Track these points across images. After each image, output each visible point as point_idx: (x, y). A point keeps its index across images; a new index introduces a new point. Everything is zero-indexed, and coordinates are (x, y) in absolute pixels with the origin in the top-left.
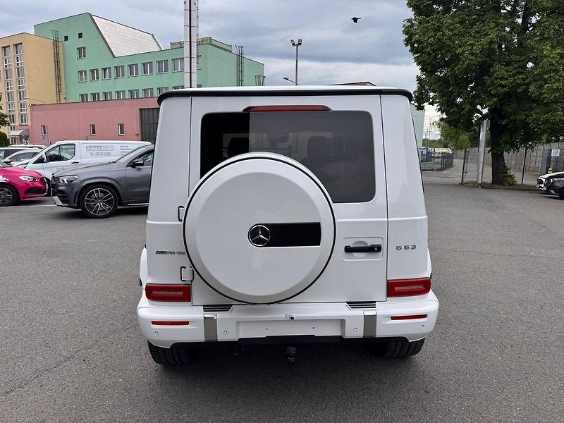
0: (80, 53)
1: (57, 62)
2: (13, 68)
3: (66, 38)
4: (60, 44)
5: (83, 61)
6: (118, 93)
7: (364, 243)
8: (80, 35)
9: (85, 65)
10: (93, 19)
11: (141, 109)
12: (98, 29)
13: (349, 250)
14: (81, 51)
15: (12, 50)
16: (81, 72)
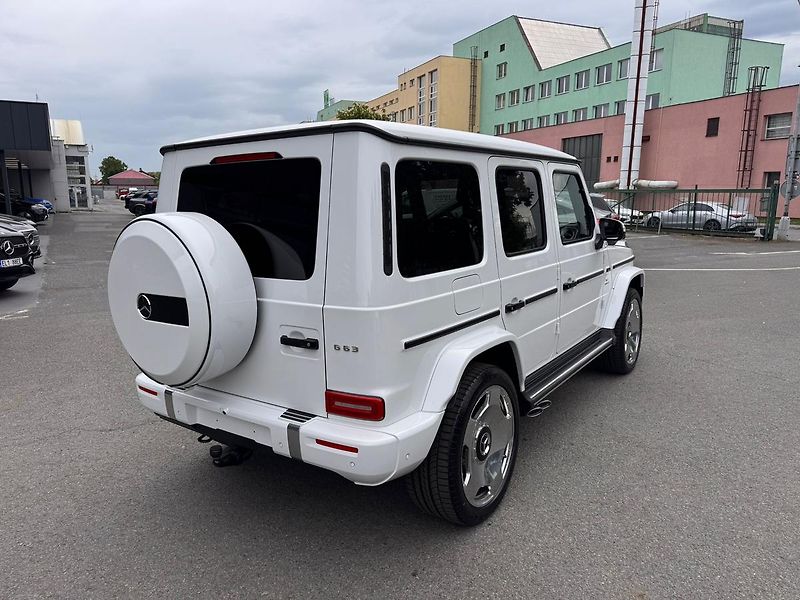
0: (500, 72)
1: (473, 87)
2: (426, 100)
3: (486, 54)
4: (479, 64)
5: (503, 80)
6: (540, 119)
7: (301, 334)
8: (502, 48)
9: (504, 86)
10: (519, 23)
11: (564, 140)
12: (524, 34)
13: (285, 341)
14: (502, 69)
15: (426, 80)
16: (498, 97)
